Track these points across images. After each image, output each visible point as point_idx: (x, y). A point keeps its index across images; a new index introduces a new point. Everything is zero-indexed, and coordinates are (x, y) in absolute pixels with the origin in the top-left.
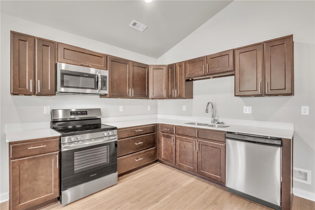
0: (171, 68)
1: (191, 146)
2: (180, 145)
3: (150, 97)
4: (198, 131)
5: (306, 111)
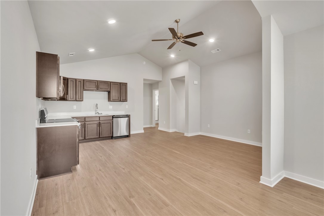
0: (72, 81)
1: (96, 126)
4: (99, 117)
5: (127, 107)
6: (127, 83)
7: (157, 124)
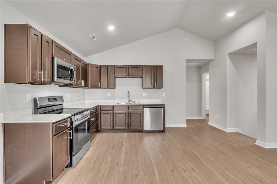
0: (104, 68)
1: (124, 116)
3: (89, 87)
4: (128, 106)
5: (164, 94)
6: (162, 66)
7: (207, 116)
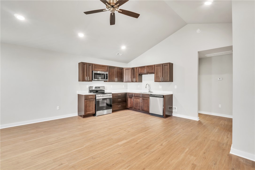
0: (133, 69)
1: (139, 101)
2: (135, 100)
3: (124, 81)
5: (176, 87)
